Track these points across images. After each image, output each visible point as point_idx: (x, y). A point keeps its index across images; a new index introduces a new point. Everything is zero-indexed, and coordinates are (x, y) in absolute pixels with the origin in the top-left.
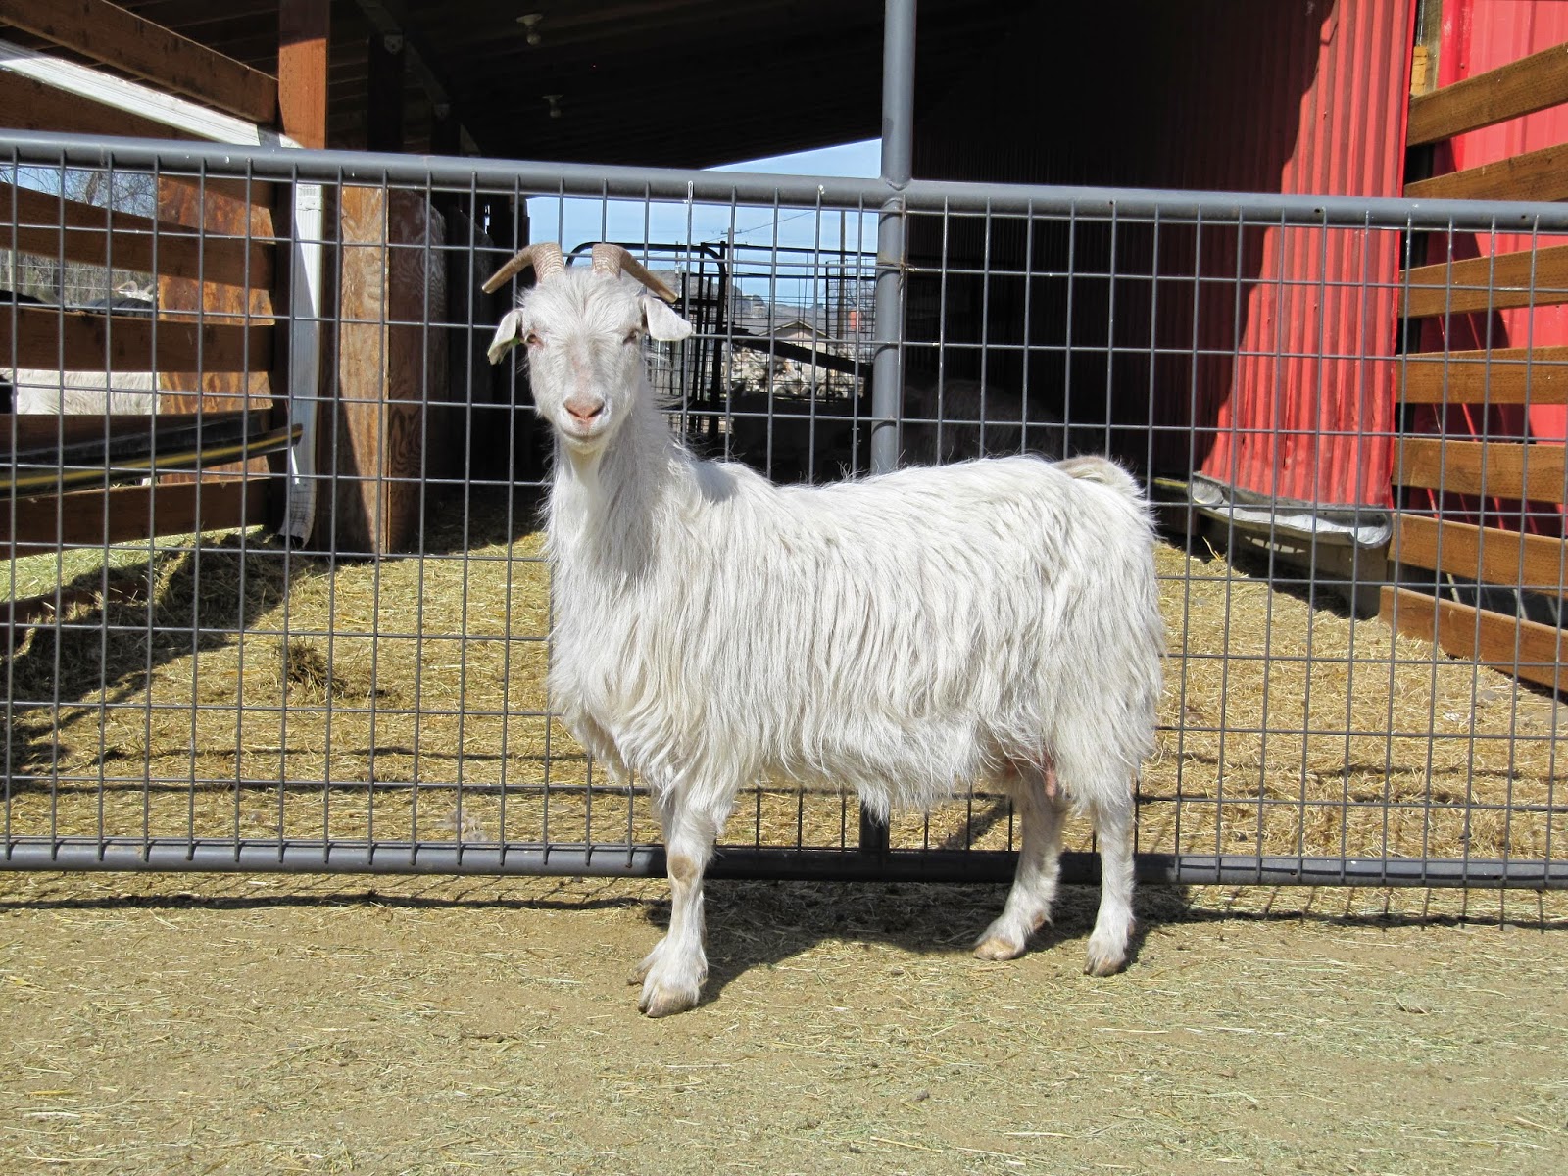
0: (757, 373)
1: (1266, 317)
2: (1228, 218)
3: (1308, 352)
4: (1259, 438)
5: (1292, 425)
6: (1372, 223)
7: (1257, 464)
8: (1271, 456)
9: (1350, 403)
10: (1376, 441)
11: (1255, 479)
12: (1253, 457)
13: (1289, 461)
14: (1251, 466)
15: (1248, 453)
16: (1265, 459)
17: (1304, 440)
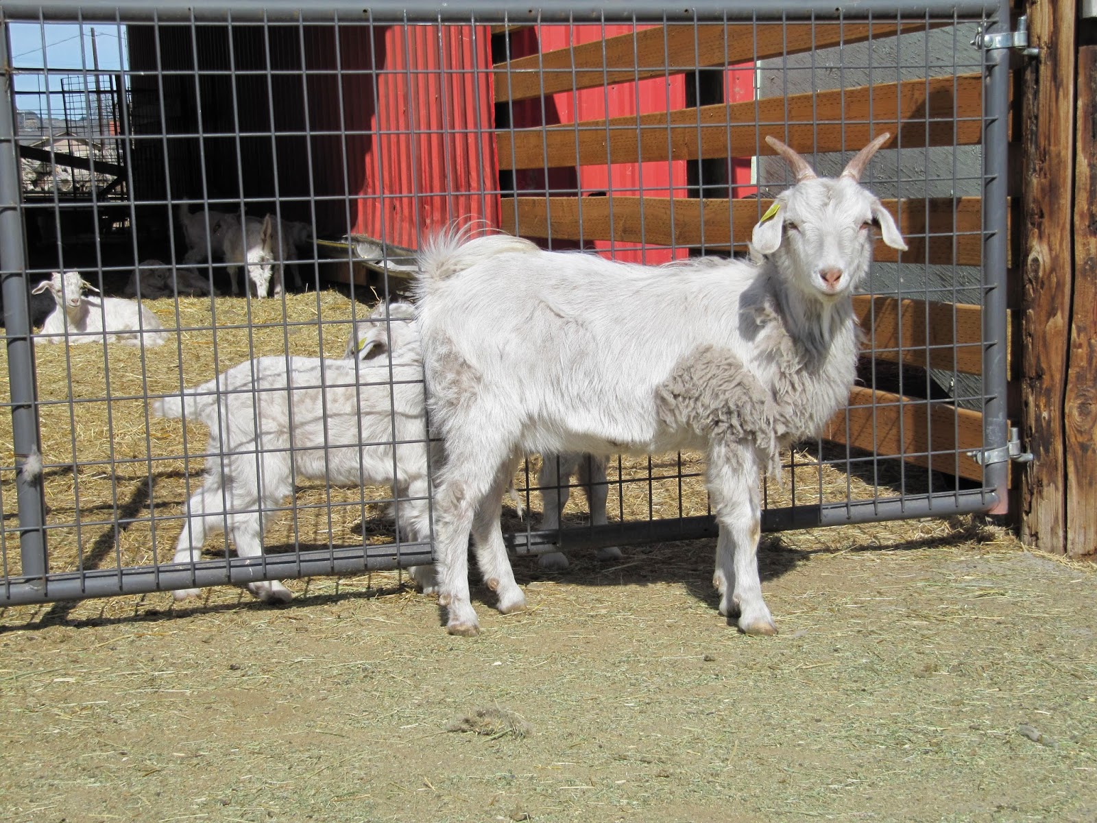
0: (30, 176)
1: (402, 108)
2: (292, 20)
3: (434, 129)
4: (405, 201)
5: (428, 190)
6: (409, 20)
7: (406, 225)
8: (416, 218)
9: (468, 173)
10: (488, 198)
11: (405, 238)
12: (402, 220)
13: (428, 221)
14: (401, 228)
15: (398, 218)
16: (411, 220)
17: (437, 202)
